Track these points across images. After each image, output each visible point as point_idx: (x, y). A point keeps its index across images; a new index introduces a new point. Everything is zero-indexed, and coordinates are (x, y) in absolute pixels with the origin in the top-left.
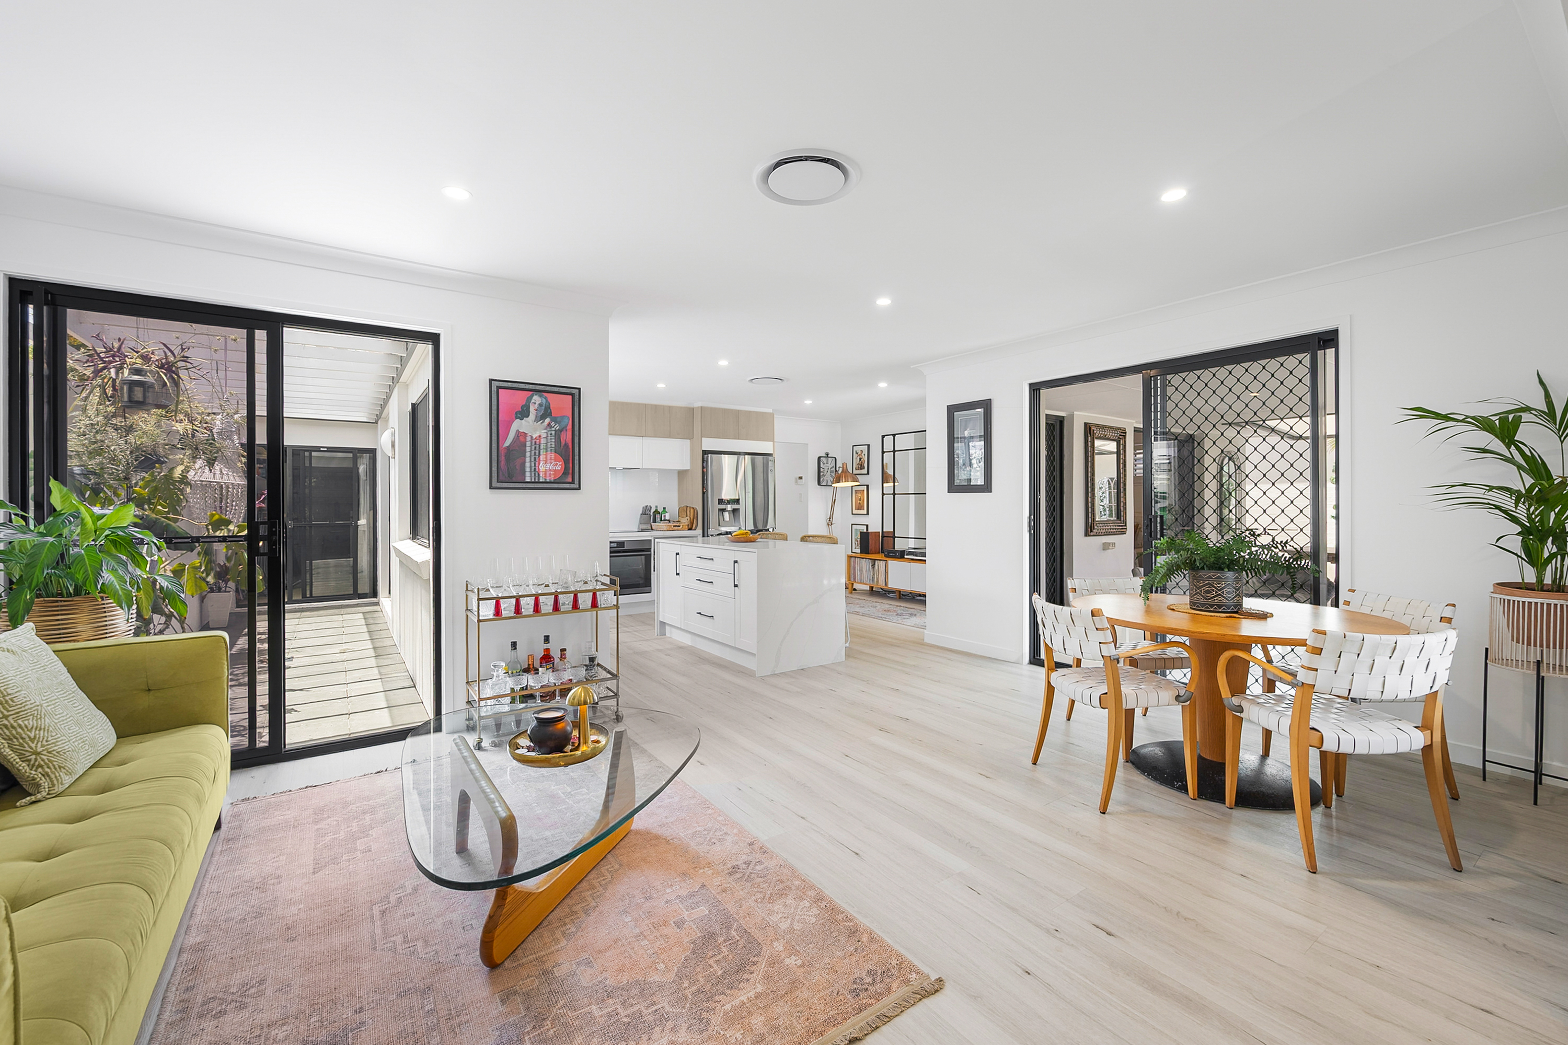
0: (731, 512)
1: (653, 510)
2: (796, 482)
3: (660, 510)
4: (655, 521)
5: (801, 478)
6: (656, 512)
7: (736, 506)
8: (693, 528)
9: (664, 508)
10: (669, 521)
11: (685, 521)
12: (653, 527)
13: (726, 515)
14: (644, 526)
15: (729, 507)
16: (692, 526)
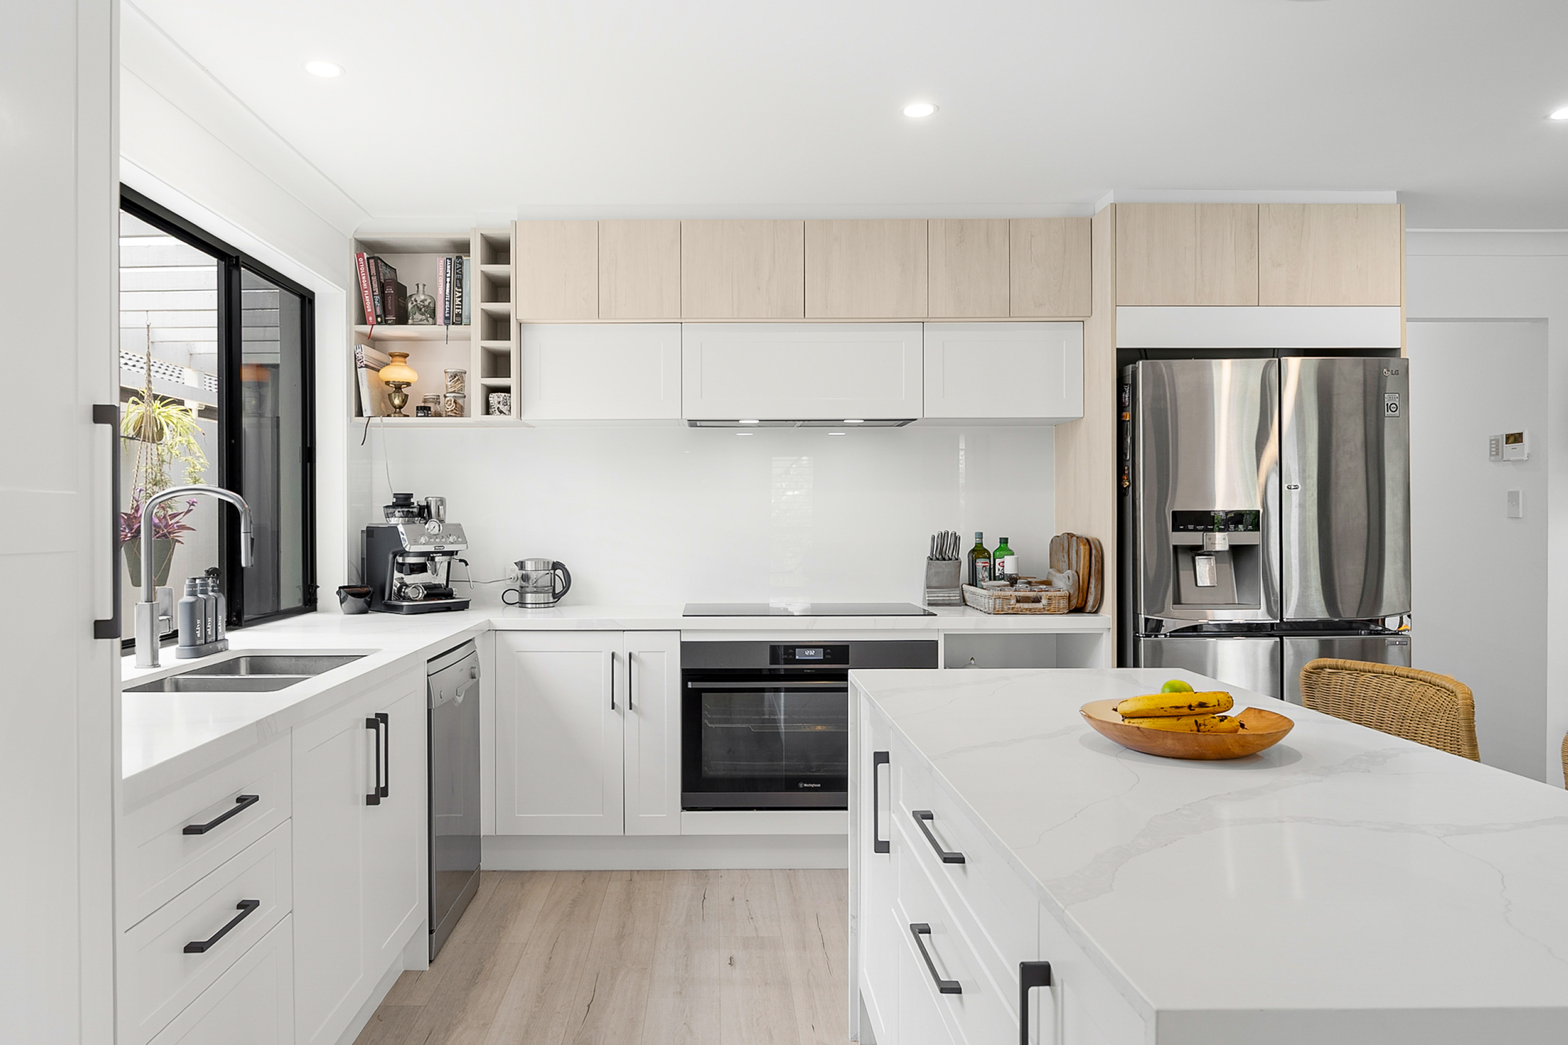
0: (1227, 557)
1: (967, 545)
2: (1496, 453)
3: (991, 545)
4: (973, 581)
5: (1515, 438)
6: (978, 551)
7: (1244, 537)
8: (1089, 608)
9: (1004, 541)
10: (1013, 581)
11: (1063, 583)
12: (967, 595)
13: (1204, 569)
14: (941, 595)
15: (1221, 541)
16: (1086, 601)
